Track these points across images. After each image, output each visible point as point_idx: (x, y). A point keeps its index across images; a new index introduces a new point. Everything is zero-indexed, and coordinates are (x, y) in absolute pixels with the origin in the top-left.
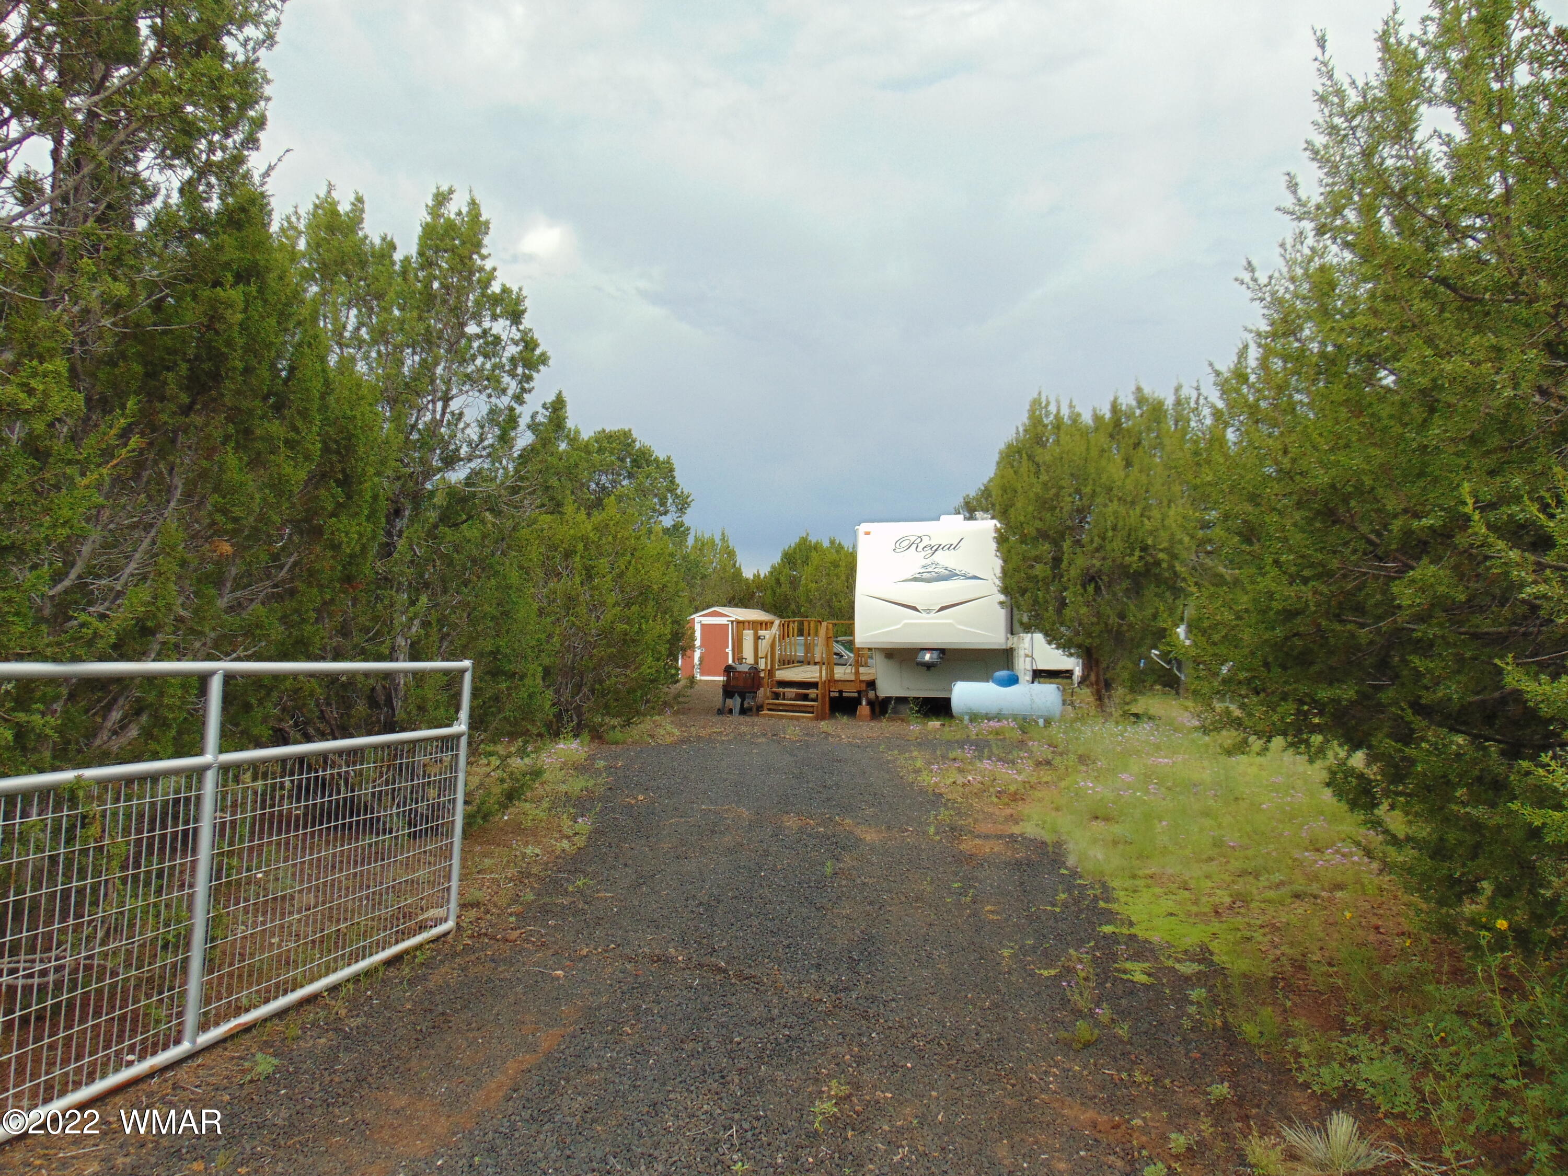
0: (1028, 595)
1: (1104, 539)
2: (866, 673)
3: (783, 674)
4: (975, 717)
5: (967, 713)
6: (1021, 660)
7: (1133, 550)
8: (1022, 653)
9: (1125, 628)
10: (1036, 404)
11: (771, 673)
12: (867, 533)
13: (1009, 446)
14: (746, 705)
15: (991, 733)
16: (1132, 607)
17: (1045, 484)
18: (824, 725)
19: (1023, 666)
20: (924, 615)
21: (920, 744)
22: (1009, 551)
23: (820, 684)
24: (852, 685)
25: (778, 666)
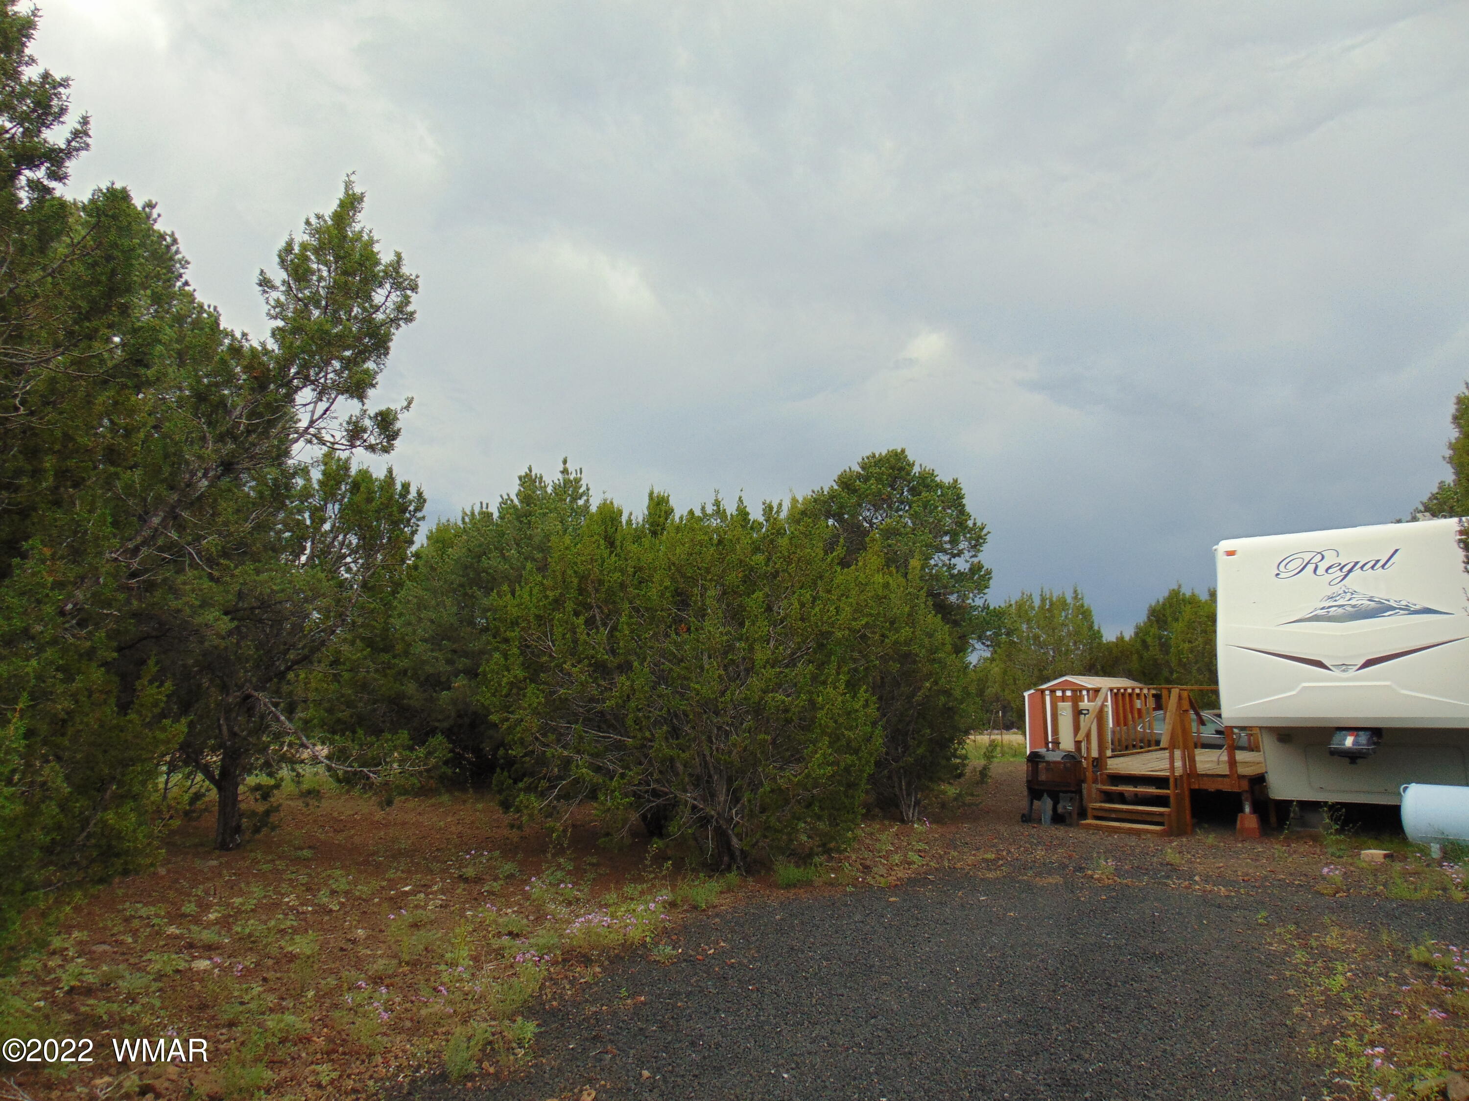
2: (1248, 762)
3: (1121, 764)
4: (1453, 849)
5: (1435, 840)
11: (1099, 763)
12: (1231, 553)
14: (1060, 810)
20: (1337, 673)
21: (1343, 907)
23: (1171, 781)
24: (1226, 780)
25: (1109, 753)
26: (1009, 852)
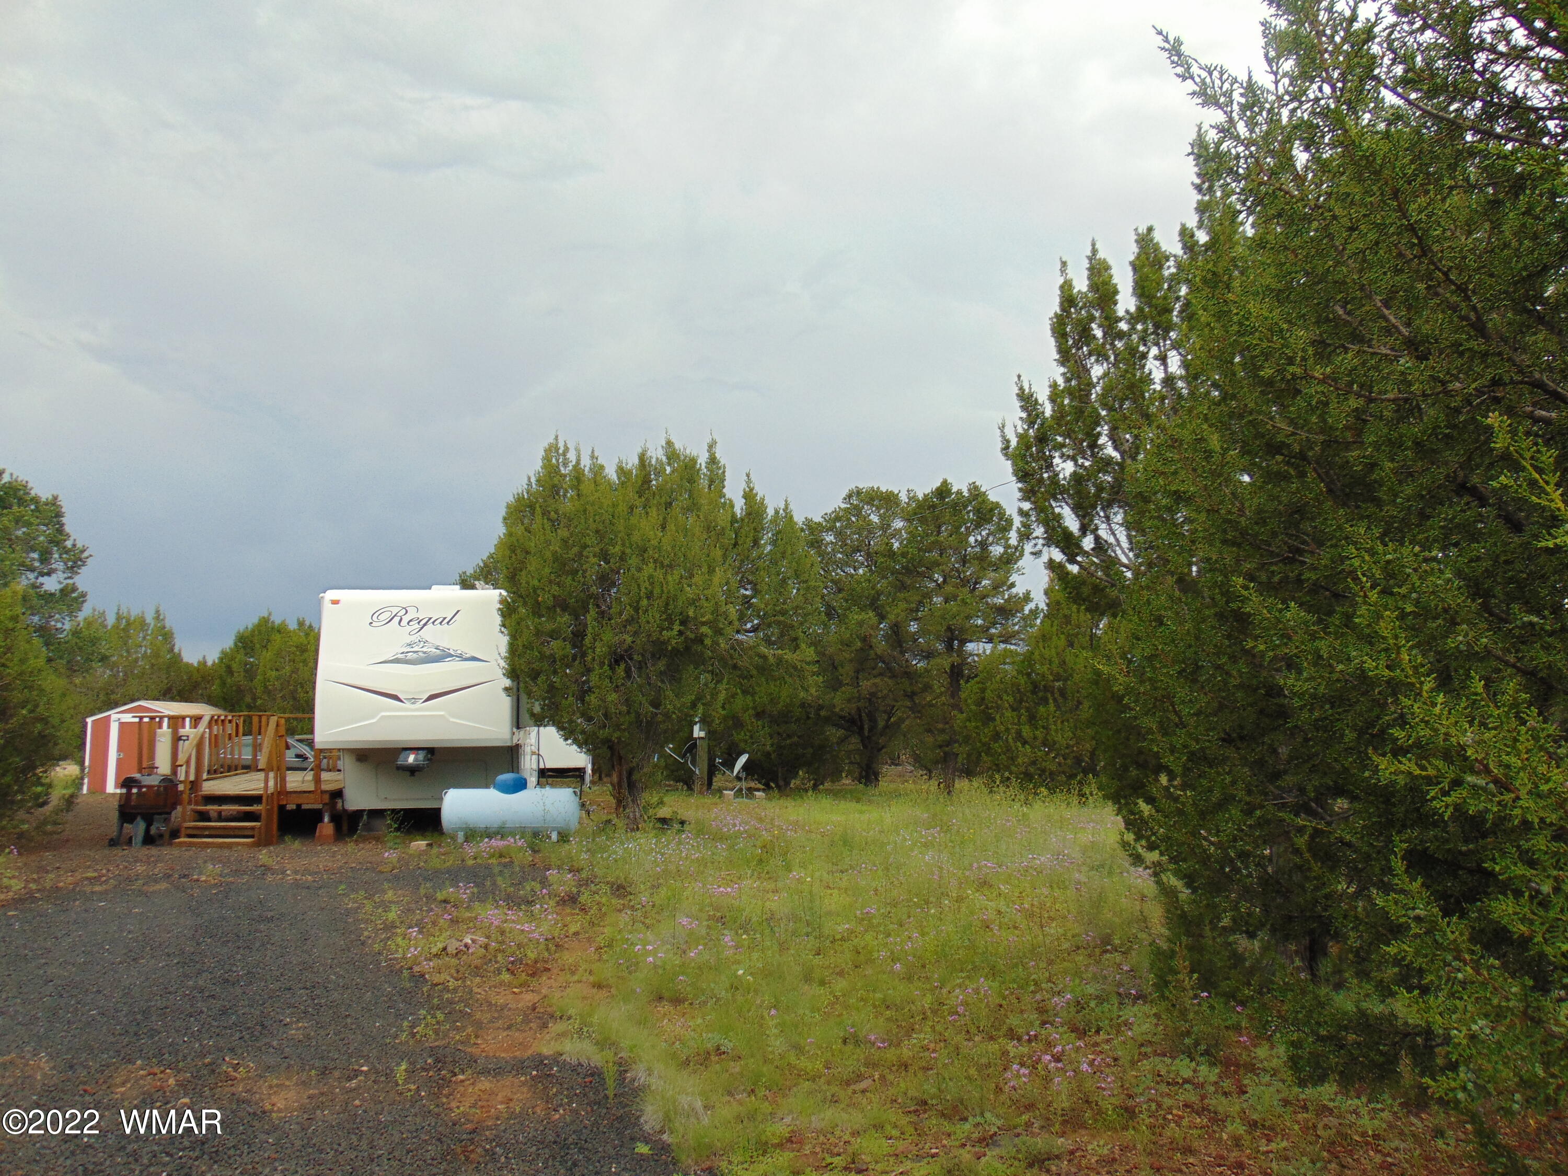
0: (542, 678)
1: (637, 609)
2: (330, 780)
3: (212, 787)
4: (472, 834)
5: (461, 829)
6: (528, 757)
7: (672, 623)
8: (528, 750)
9: (660, 718)
10: (552, 449)
11: (194, 785)
12: (335, 602)
13: (519, 499)
14: (153, 831)
15: (492, 856)
16: (669, 693)
17: (565, 541)
18: (264, 856)
19: (529, 765)
20: (408, 705)
21: (397, 878)
22: (518, 623)
23: (264, 799)
24: (311, 795)
25: (205, 776)
26: (108, 870)
